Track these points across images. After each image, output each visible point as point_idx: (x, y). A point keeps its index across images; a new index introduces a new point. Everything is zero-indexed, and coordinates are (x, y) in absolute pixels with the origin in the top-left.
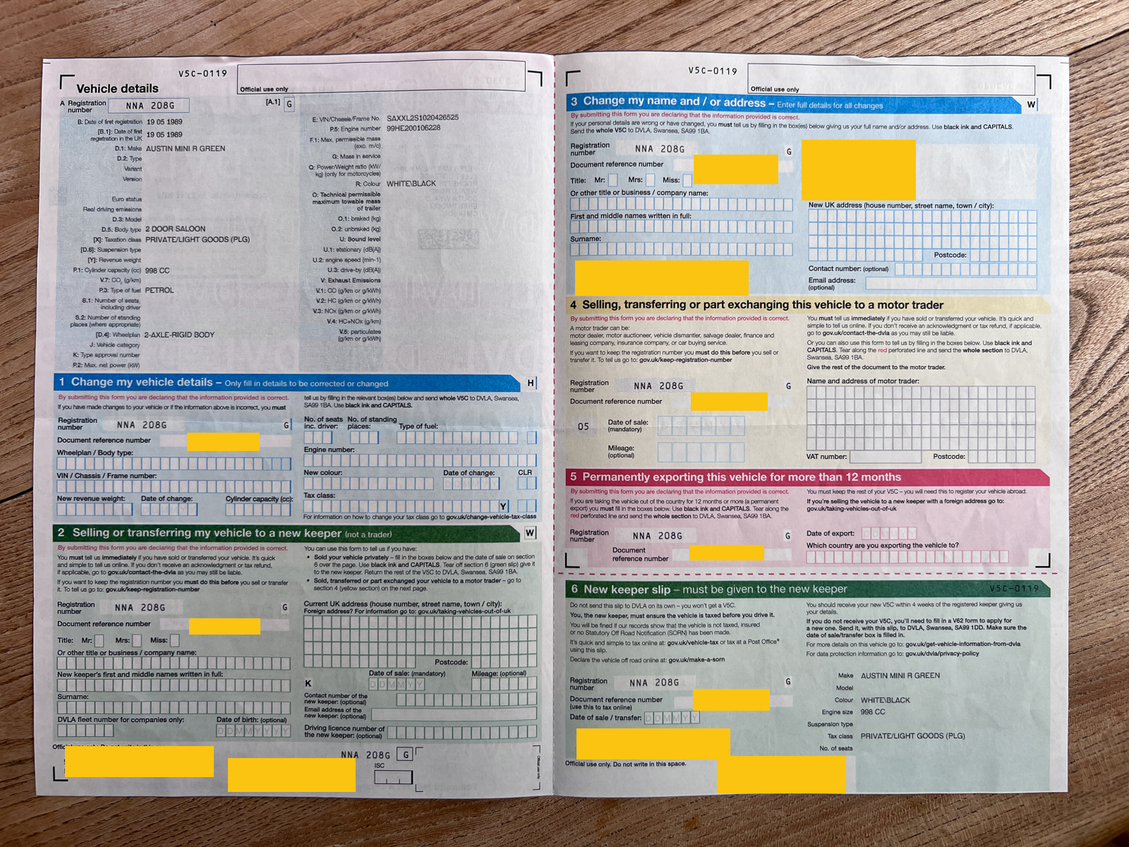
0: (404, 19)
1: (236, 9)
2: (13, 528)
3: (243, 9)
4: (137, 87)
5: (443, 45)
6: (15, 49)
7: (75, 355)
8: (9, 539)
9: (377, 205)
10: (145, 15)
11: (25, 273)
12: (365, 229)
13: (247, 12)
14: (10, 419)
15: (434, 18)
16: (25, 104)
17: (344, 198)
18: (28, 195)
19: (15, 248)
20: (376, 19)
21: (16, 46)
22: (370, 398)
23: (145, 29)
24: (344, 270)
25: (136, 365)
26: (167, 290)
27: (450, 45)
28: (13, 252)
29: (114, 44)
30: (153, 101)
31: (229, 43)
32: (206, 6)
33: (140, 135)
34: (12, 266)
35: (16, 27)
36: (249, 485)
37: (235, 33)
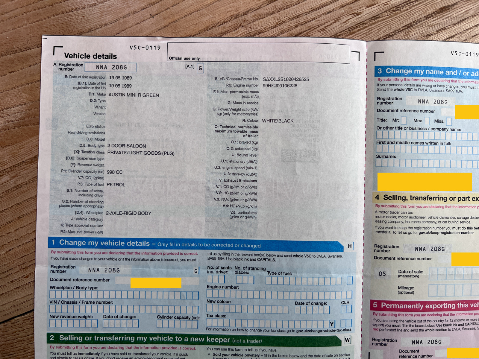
0: (272, 16)
1: (167, 8)
2: (22, 334)
3: (171, 8)
4: (103, 55)
5: (296, 33)
6: (24, 29)
7: (61, 225)
8: (19, 341)
9: (255, 134)
10: (109, 9)
11: (30, 173)
12: (248, 149)
13: (173, 10)
14: (19, 266)
15: (290, 16)
16: (30, 64)
17: (235, 129)
18: (32, 122)
19: (24, 156)
20: (255, 15)
21: (25, 26)
22: (249, 255)
23: (109, 18)
24: (234, 174)
25: (101, 232)
26: (121, 185)
27: (300, 33)
28: (22, 159)
29: (88, 27)
30: (113, 64)
31: (162, 29)
32: (148, 5)
33: (105, 86)
34: (22, 168)
35: (25, 14)
36: (172, 309)
37: (166, 22)
